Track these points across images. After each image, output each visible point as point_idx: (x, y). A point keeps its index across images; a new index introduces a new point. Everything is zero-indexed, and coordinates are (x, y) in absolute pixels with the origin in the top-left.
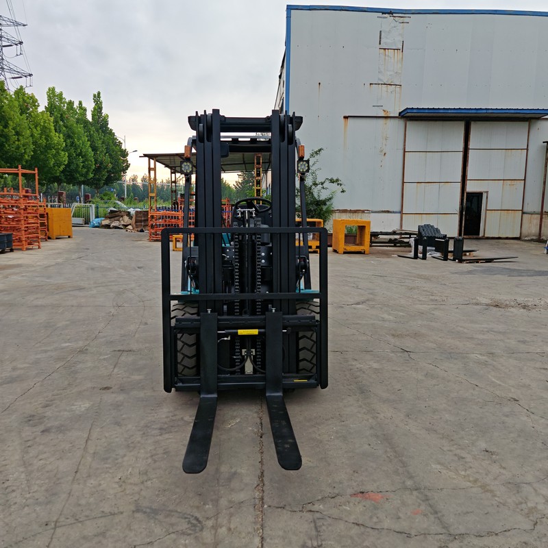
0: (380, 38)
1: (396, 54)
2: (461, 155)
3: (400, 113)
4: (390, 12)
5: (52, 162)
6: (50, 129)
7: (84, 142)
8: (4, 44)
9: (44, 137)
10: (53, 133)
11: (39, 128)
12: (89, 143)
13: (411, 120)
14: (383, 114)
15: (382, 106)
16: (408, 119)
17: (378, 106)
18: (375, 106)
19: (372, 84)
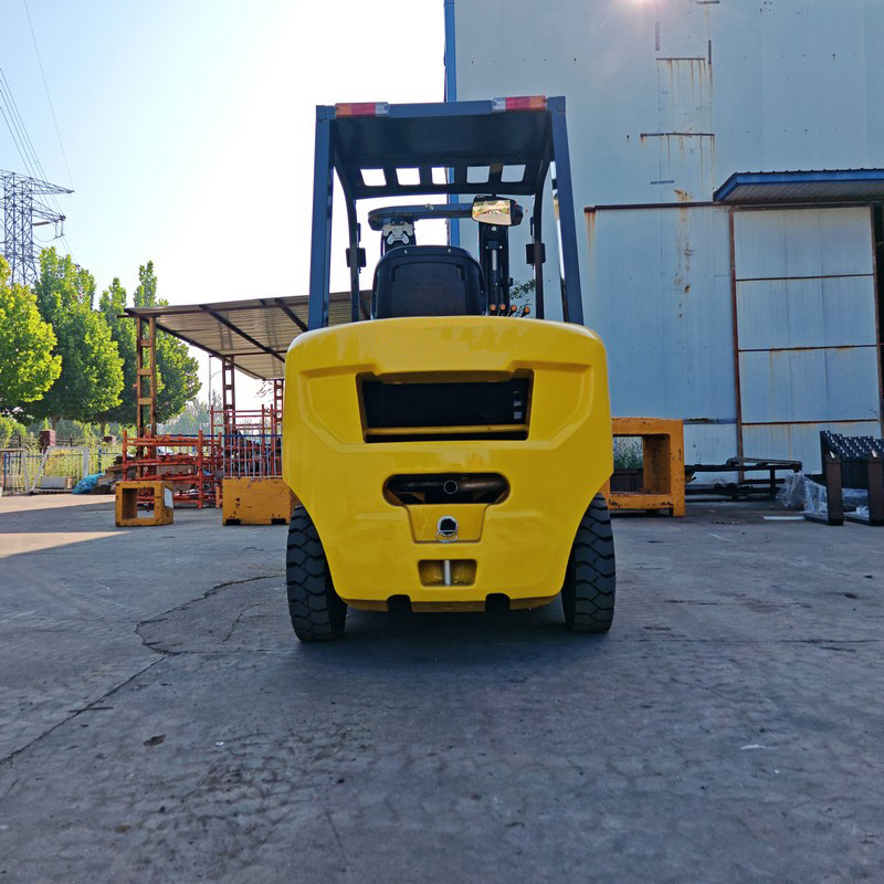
0: (658, 37)
1: (695, 71)
2: (871, 282)
3: (716, 195)
8: (35, 220)
13: (742, 209)
14: (676, 199)
15: (673, 182)
16: (737, 207)
17: (663, 182)
18: (655, 183)
19: (646, 135)
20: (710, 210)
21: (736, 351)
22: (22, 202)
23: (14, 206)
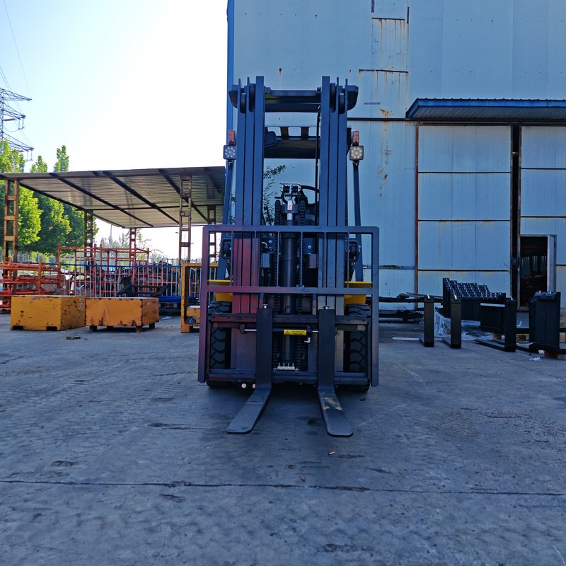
0: (373, 2)
1: (398, 26)
2: (508, 177)
3: (407, 113)
8: (5, 117)
13: (425, 124)
14: (382, 116)
15: (379, 103)
16: (422, 122)
17: (373, 103)
18: (368, 103)
19: (362, 70)
20: (404, 123)
21: (417, 221)
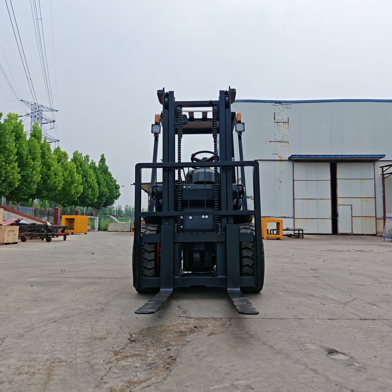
0: (275, 116)
1: (284, 125)
2: (329, 182)
3: (289, 158)
4: (280, 102)
5: (73, 192)
6: (74, 172)
7: (93, 179)
9: (70, 176)
10: (75, 174)
11: (67, 171)
12: (96, 180)
13: (296, 162)
14: (279, 159)
15: (278, 154)
18: (273, 154)
19: (271, 141)
20: (287, 162)
21: (294, 199)
22: (38, 115)
23: (35, 116)
